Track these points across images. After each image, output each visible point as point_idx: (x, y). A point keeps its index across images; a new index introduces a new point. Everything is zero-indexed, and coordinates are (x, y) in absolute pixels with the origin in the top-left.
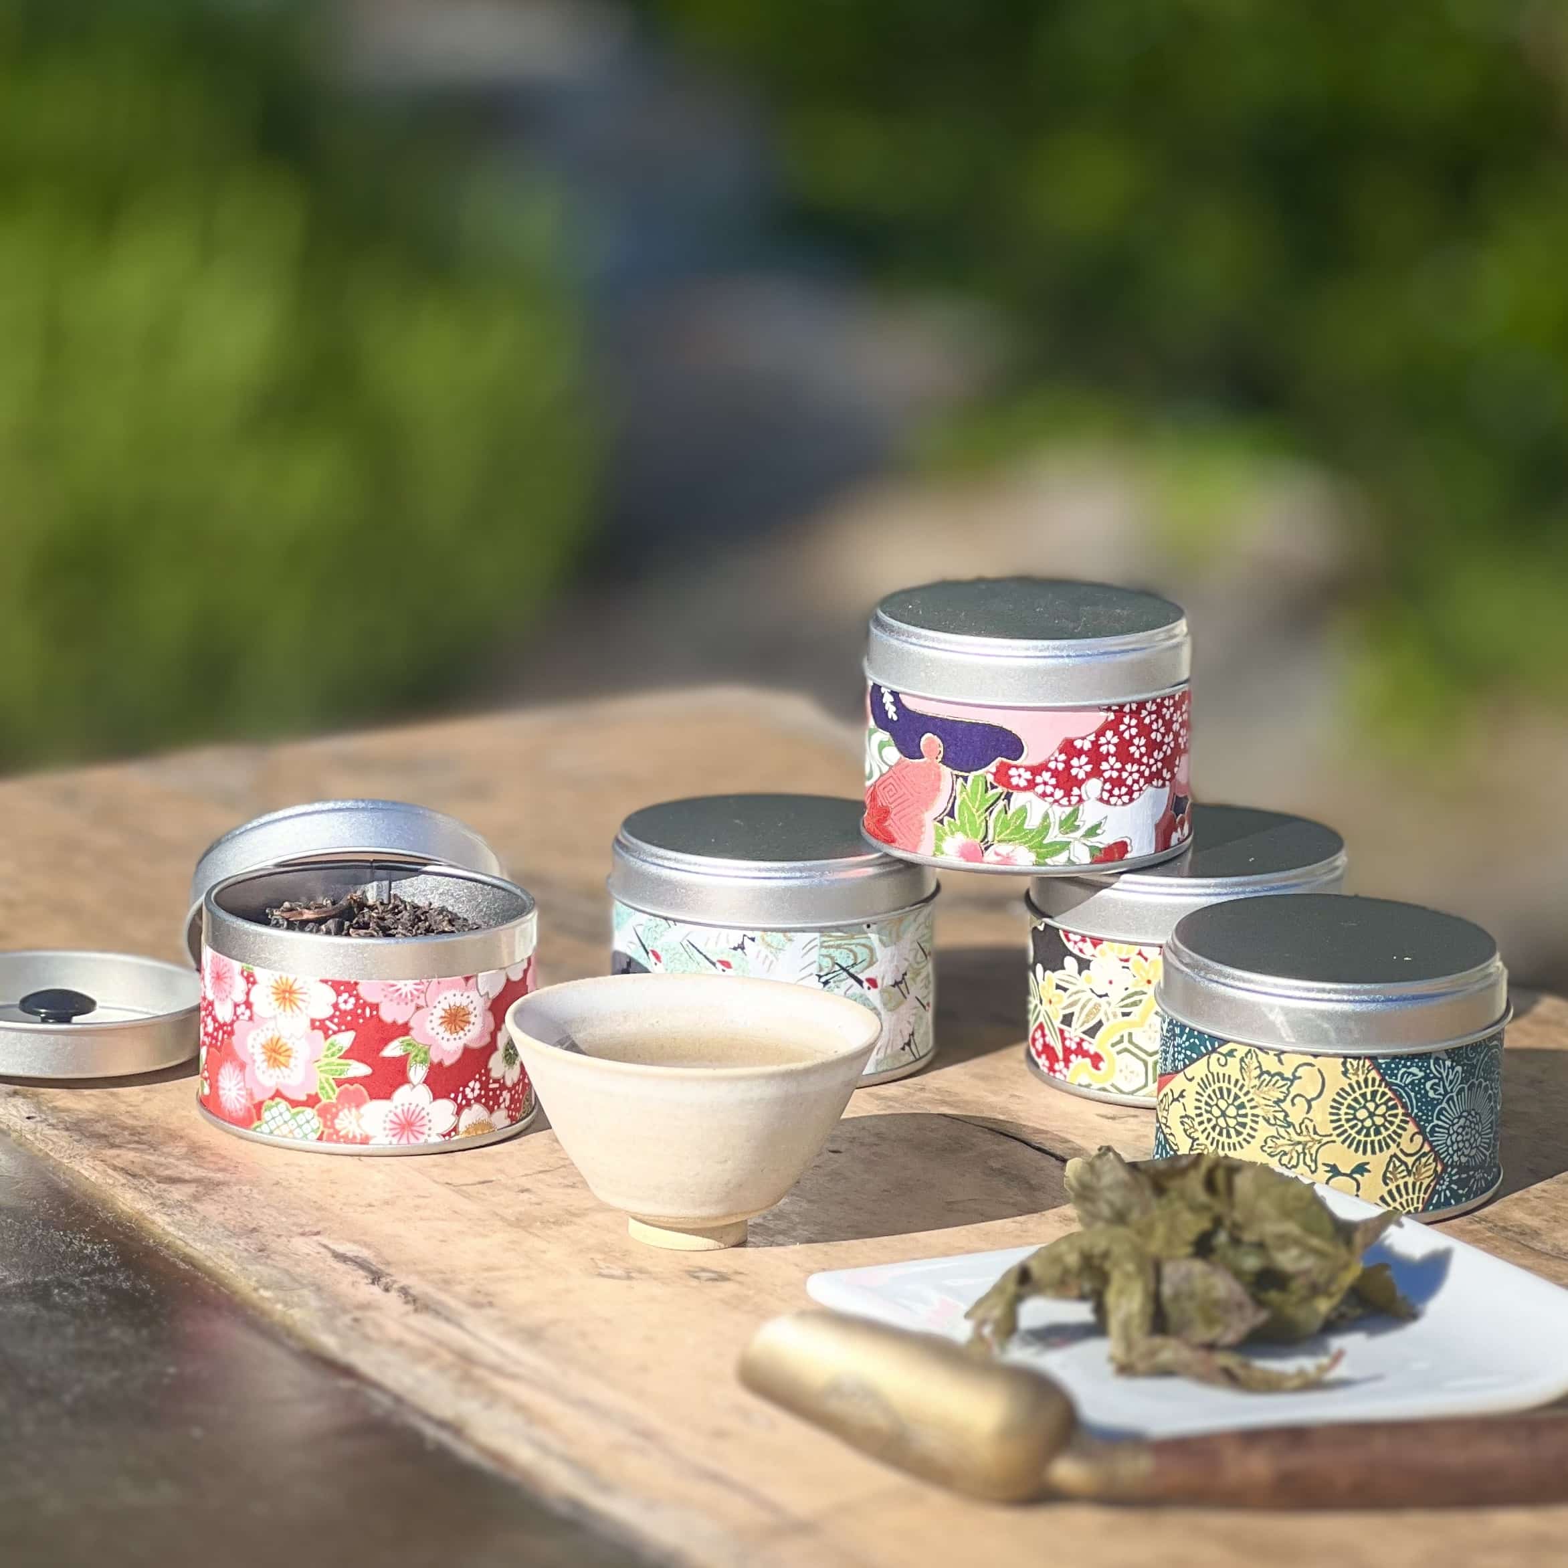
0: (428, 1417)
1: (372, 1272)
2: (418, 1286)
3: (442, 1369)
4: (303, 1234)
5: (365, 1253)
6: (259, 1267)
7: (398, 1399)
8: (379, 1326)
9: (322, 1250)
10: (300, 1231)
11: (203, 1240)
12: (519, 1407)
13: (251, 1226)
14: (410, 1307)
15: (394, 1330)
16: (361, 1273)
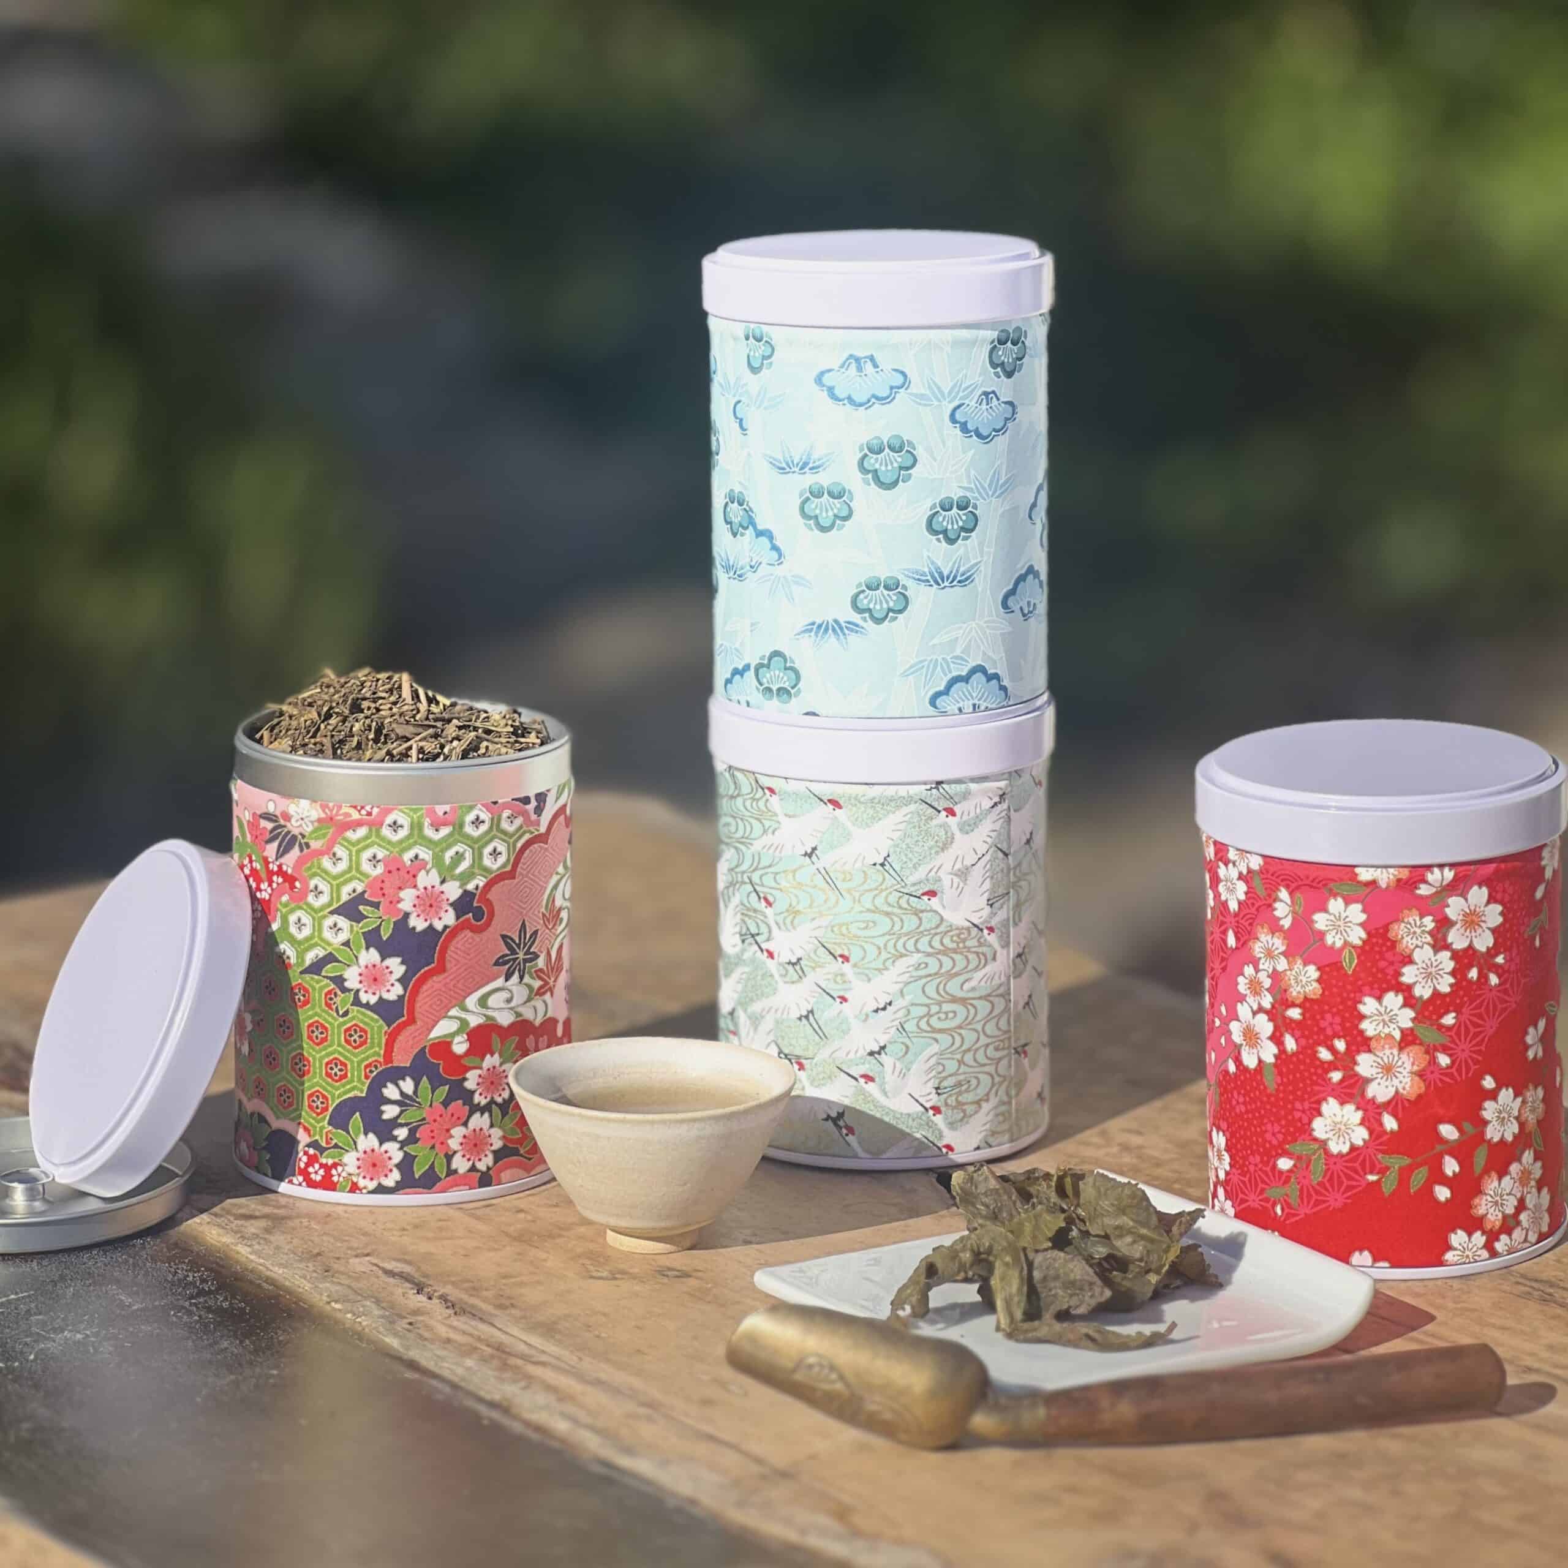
0: (481, 1400)
1: (417, 1284)
2: (454, 1293)
3: (484, 1360)
4: (356, 1256)
5: (407, 1269)
6: (328, 1285)
7: (455, 1386)
8: (428, 1328)
9: (375, 1268)
16: (408, 1285)
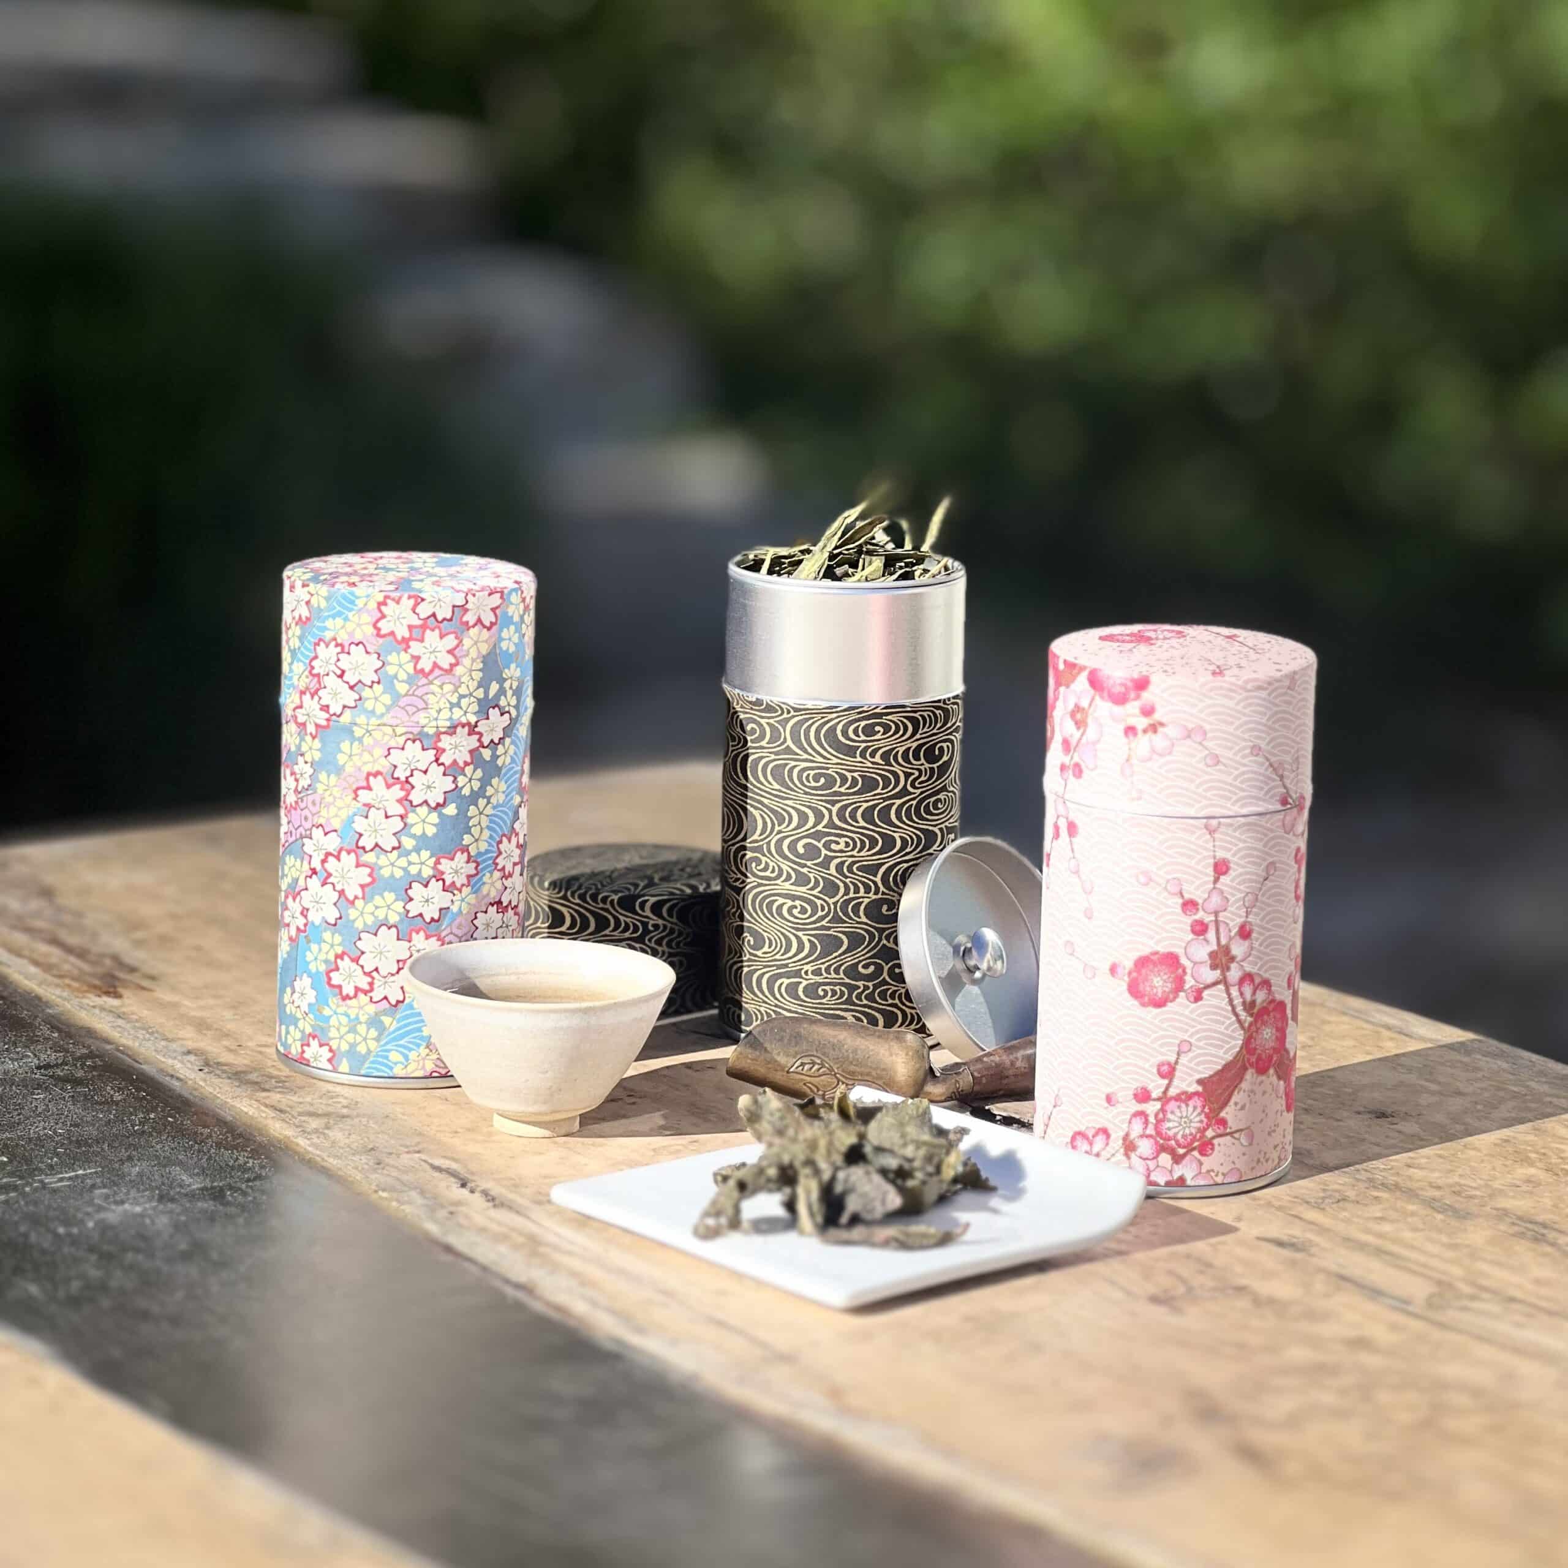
0: (507, 1281)
1: (461, 1179)
2: (496, 1190)
3: (516, 1247)
4: (408, 1152)
5: (454, 1166)
6: (377, 1176)
7: (485, 1269)
8: (467, 1217)
9: (423, 1163)
10: (406, 1150)
11: (336, 1157)
12: (574, 1274)
13: (371, 1146)
14: (490, 1204)
15: (479, 1220)
16: (453, 1179)
